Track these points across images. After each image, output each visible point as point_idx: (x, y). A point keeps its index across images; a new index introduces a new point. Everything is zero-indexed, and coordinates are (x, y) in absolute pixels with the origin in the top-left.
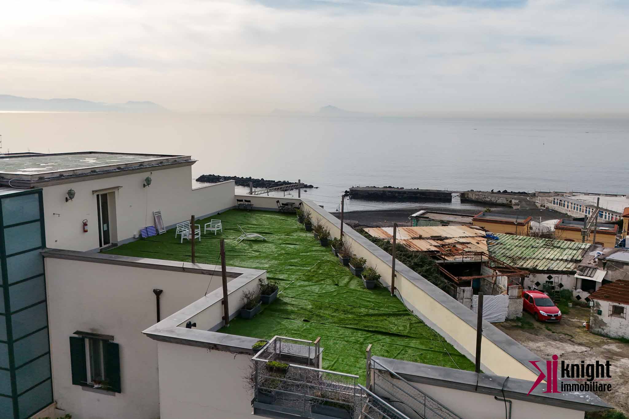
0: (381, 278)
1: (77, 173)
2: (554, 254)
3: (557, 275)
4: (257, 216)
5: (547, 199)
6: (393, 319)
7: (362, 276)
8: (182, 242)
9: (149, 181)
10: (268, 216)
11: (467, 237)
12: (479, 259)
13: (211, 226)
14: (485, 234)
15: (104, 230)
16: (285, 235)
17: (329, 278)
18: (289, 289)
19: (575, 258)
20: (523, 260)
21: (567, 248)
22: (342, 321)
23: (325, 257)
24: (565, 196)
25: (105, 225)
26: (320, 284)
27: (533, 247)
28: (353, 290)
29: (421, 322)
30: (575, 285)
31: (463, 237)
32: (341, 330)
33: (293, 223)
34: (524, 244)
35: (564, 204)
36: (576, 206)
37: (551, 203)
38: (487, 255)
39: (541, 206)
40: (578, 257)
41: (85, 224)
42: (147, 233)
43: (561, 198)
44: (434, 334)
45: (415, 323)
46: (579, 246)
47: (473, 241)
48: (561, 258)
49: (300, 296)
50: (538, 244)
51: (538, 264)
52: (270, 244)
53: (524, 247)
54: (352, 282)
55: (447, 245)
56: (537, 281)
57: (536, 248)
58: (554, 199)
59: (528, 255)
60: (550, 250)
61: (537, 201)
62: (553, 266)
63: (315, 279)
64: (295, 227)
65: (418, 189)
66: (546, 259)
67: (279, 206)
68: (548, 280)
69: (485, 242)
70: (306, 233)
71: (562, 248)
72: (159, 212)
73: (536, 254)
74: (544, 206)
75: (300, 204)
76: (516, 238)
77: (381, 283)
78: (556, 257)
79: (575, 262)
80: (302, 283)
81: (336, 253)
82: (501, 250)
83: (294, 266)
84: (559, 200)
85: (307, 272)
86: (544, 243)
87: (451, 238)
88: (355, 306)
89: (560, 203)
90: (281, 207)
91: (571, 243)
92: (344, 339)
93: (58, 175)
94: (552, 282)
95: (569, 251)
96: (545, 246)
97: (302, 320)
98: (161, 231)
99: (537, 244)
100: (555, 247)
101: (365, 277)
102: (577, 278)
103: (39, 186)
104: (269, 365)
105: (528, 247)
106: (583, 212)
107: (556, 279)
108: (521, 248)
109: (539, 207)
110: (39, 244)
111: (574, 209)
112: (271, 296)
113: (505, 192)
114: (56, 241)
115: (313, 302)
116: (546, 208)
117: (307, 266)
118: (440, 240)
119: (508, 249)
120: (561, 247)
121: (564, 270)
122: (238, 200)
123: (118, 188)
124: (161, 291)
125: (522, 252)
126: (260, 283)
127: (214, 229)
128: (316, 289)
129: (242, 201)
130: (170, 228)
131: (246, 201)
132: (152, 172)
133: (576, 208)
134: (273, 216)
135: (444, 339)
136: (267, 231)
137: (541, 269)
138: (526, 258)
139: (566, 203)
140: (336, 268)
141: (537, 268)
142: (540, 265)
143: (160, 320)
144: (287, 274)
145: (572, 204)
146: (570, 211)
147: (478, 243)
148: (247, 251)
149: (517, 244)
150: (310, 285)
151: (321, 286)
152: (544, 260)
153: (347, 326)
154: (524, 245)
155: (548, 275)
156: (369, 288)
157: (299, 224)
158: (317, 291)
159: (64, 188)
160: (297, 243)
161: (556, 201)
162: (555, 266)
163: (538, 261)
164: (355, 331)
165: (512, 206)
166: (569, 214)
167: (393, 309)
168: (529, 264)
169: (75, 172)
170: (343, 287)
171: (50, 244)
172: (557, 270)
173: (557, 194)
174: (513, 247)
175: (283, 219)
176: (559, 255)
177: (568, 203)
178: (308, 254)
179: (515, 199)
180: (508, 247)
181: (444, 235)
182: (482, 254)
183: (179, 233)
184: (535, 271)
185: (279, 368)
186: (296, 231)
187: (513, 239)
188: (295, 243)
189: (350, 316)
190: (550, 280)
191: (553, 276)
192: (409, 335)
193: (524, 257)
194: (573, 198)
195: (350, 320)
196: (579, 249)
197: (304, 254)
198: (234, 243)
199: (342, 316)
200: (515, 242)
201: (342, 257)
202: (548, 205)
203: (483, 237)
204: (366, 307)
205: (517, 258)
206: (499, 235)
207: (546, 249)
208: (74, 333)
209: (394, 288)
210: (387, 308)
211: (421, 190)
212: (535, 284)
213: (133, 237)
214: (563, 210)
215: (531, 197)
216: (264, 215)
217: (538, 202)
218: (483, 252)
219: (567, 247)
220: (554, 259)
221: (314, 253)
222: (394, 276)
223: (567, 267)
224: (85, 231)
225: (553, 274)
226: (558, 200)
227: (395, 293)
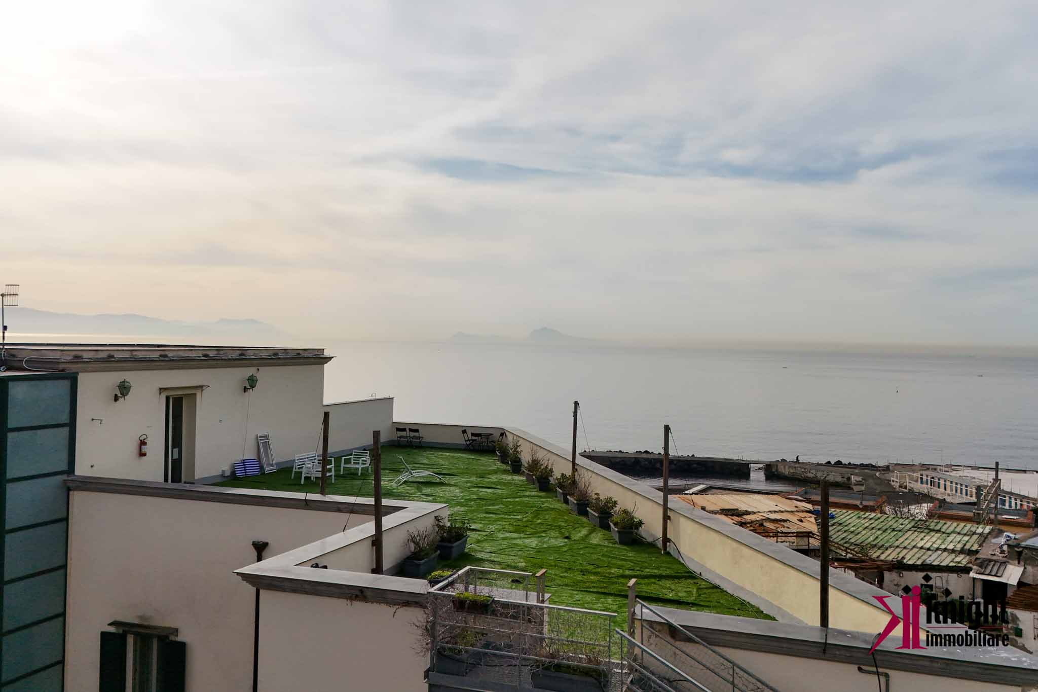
0: (643, 526)
1: (136, 355)
2: (930, 540)
3: (939, 574)
4: (428, 453)
5: (909, 475)
6: (668, 583)
7: (612, 525)
8: (302, 483)
9: (253, 381)
10: (448, 454)
11: (782, 512)
12: (804, 544)
13: (352, 461)
14: (812, 509)
15: (174, 458)
16: (476, 477)
17: (553, 530)
18: (485, 542)
19: (967, 547)
20: (879, 549)
21: (953, 532)
22: (579, 584)
23: (546, 505)
24: (938, 470)
25: (176, 450)
26: (538, 537)
27: (894, 530)
28: (596, 545)
29: (716, 587)
30: (972, 592)
31: (775, 512)
32: (577, 595)
33: (491, 463)
34: (878, 525)
35: (939, 483)
36: (959, 486)
37: (917, 481)
38: (817, 537)
39: (901, 486)
40: (972, 546)
41: (143, 443)
42: (245, 470)
43: (934, 474)
44: (741, 603)
45: (706, 588)
46: (973, 529)
47: (794, 519)
48: (943, 547)
49: (505, 551)
50: (903, 526)
51: (906, 554)
52: (451, 488)
53: (879, 529)
54: (593, 535)
55: (748, 523)
56: (905, 585)
57: (900, 531)
58: (922, 475)
59: (888, 541)
60: (923, 534)
61: (892, 479)
62: (932, 558)
63: (529, 531)
64: (494, 468)
65: (693, 456)
66: (917, 548)
67: (467, 439)
68: (924, 582)
69: (813, 520)
70: (512, 475)
71: (944, 533)
72: (266, 436)
73: (899, 539)
74: (906, 487)
75: (502, 434)
76: (865, 516)
77: (643, 537)
78: (936, 546)
79: (968, 555)
80: (508, 535)
81: (565, 495)
82: (840, 533)
83: (493, 513)
84: (929, 477)
85: (515, 521)
86: (913, 524)
87: (754, 513)
88: (600, 565)
89: (931, 481)
90: (469, 440)
91: (958, 525)
92: (584, 606)
93: (103, 355)
94: (932, 585)
95: (955, 537)
96: (915, 529)
97: (509, 581)
98: (268, 469)
99: (900, 526)
100: (933, 530)
101: (616, 524)
102: (974, 579)
103: (73, 368)
104: (458, 597)
105: (887, 529)
106: (971, 496)
107: (937, 580)
108: (874, 531)
109: (897, 489)
110: (64, 467)
111: (956, 491)
112: (455, 545)
113: (839, 463)
114: (92, 466)
115: (527, 559)
116: (910, 490)
117: (515, 514)
118: (737, 516)
119: (852, 532)
120: (943, 530)
121: (950, 565)
122: (398, 430)
123: (201, 387)
124: (265, 545)
125: (877, 537)
126: (437, 522)
127: (357, 466)
128: (533, 542)
129: (404, 430)
130: (285, 466)
131: (411, 430)
132: (259, 368)
133: (959, 491)
134: (456, 455)
135: (758, 609)
136: (444, 472)
137: (911, 562)
138: (883, 545)
139: (942, 482)
140: (566, 518)
141: (905, 561)
142: (908, 557)
143: (263, 558)
144: (481, 523)
145: (951, 482)
146: (949, 495)
147: (801, 521)
148: (414, 495)
149: (867, 525)
150: (520, 538)
151: (540, 539)
152: (915, 550)
153: (588, 590)
154: (879, 527)
155: (923, 574)
156: (622, 542)
157: (500, 464)
158: (534, 545)
159: (114, 378)
160: (498, 487)
161: (925, 478)
162: (934, 559)
163: (905, 551)
164: (602, 596)
165: (851, 486)
166: (948, 499)
167: (666, 571)
168: (890, 555)
169: (135, 353)
170: (578, 540)
171: (82, 469)
172: (938, 565)
173: (925, 467)
174: (860, 529)
175: (473, 458)
176: (939, 542)
177: (945, 481)
178: (517, 500)
179: (856, 475)
180: (852, 529)
181: (743, 507)
182: (809, 534)
183: (299, 470)
184: (900, 566)
185: (476, 602)
186: (495, 472)
187: (859, 517)
188: (494, 486)
189: (592, 578)
190: (927, 582)
191: (932, 575)
192: (696, 602)
193: (880, 544)
194: (954, 473)
195: (592, 582)
196: (973, 535)
197: (509, 500)
198: (391, 486)
199: (579, 578)
200: (862, 522)
201: (575, 500)
202: (912, 485)
203: (810, 512)
204: (619, 567)
205: (869, 546)
206: (835, 511)
207: (916, 533)
208: (110, 624)
209: (666, 540)
210: (656, 569)
211: (699, 458)
212: (903, 589)
213: (221, 473)
214: (938, 493)
215: (883, 472)
216: (440, 453)
217: (895, 479)
218: (811, 532)
219: (952, 530)
220: (932, 548)
221: (527, 499)
222: (666, 518)
223: (955, 561)
224: (142, 454)
225: (932, 572)
226: (927, 476)
227: (668, 549)
